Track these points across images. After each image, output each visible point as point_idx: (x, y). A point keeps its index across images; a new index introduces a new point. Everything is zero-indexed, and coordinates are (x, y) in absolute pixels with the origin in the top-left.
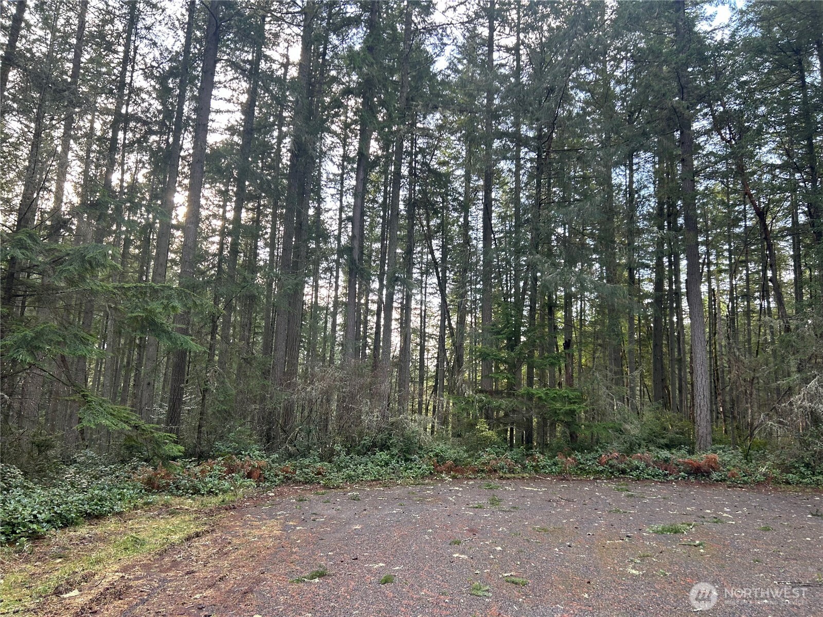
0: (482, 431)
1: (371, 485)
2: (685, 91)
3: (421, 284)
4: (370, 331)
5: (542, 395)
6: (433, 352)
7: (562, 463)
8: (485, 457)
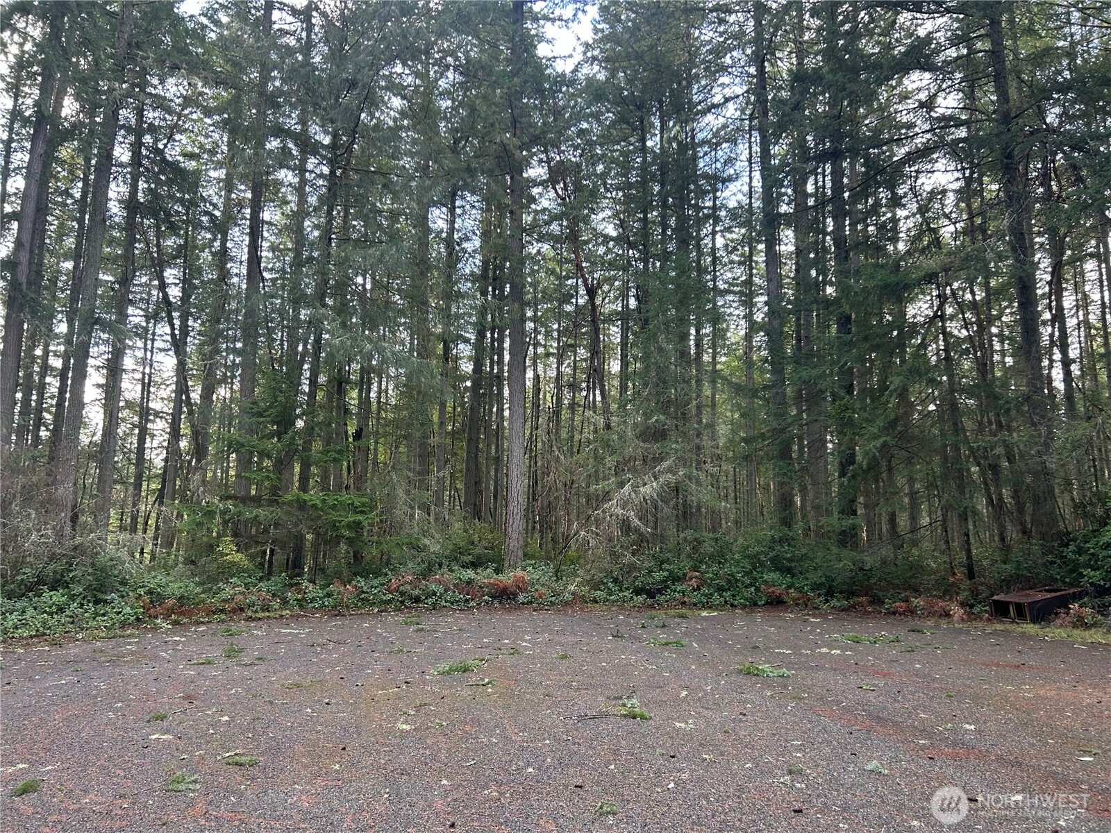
0: (227, 555)
1: (28, 644)
2: (518, 125)
3: (147, 334)
4: (49, 401)
5: (318, 502)
6: (161, 439)
7: (339, 593)
8: (228, 591)
